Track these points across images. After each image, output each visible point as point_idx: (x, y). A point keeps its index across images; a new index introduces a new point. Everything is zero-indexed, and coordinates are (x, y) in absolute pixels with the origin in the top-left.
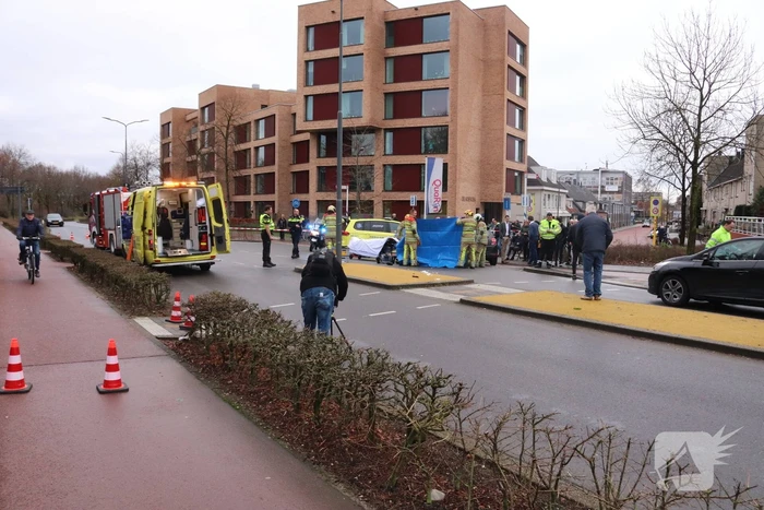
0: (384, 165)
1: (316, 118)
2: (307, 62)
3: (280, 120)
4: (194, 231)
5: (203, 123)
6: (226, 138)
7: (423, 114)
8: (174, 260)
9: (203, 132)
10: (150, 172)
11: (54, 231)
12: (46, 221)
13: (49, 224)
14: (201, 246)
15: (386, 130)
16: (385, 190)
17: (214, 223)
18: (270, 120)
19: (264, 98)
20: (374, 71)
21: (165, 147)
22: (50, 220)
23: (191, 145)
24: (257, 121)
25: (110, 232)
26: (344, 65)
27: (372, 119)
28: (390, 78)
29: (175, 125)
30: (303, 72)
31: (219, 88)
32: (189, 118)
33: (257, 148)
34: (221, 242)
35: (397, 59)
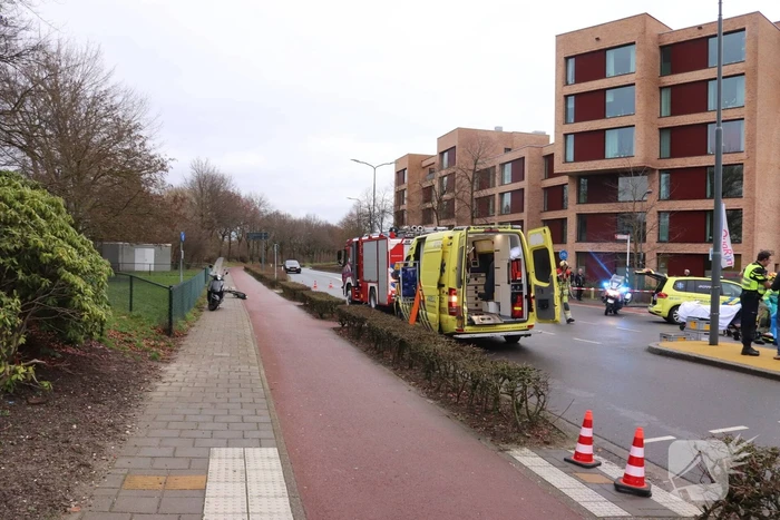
0: (659, 212)
1: (578, 158)
2: (566, 97)
3: (530, 163)
4: (503, 292)
5: (441, 168)
6: (472, 183)
7: (709, 151)
8: (482, 330)
9: (442, 178)
10: (385, 219)
11: (294, 278)
12: (285, 268)
13: (289, 271)
14: (513, 312)
15: (662, 171)
16: (659, 241)
17: (534, 281)
18: (518, 164)
19: (508, 141)
20: (648, 103)
21: (399, 195)
22: (288, 267)
23: (428, 192)
24: (503, 165)
25: (370, 285)
26: (610, 98)
27: (646, 159)
28: (666, 110)
29: (411, 171)
30: (562, 108)
31: (460, 131)
32: (424, 164)
33: (502, 194)
34: (545, 307)
35: (674, 88)
